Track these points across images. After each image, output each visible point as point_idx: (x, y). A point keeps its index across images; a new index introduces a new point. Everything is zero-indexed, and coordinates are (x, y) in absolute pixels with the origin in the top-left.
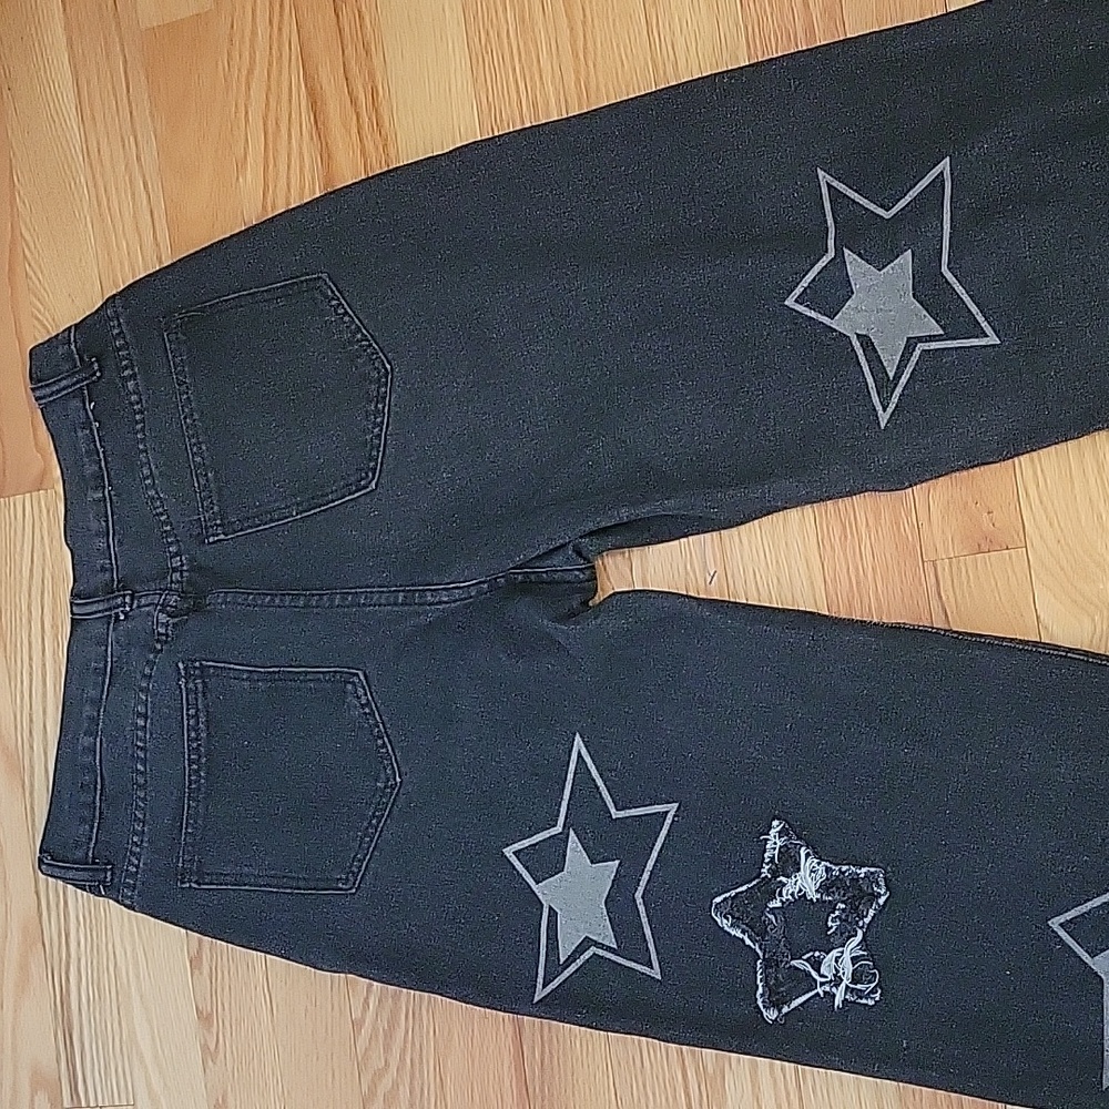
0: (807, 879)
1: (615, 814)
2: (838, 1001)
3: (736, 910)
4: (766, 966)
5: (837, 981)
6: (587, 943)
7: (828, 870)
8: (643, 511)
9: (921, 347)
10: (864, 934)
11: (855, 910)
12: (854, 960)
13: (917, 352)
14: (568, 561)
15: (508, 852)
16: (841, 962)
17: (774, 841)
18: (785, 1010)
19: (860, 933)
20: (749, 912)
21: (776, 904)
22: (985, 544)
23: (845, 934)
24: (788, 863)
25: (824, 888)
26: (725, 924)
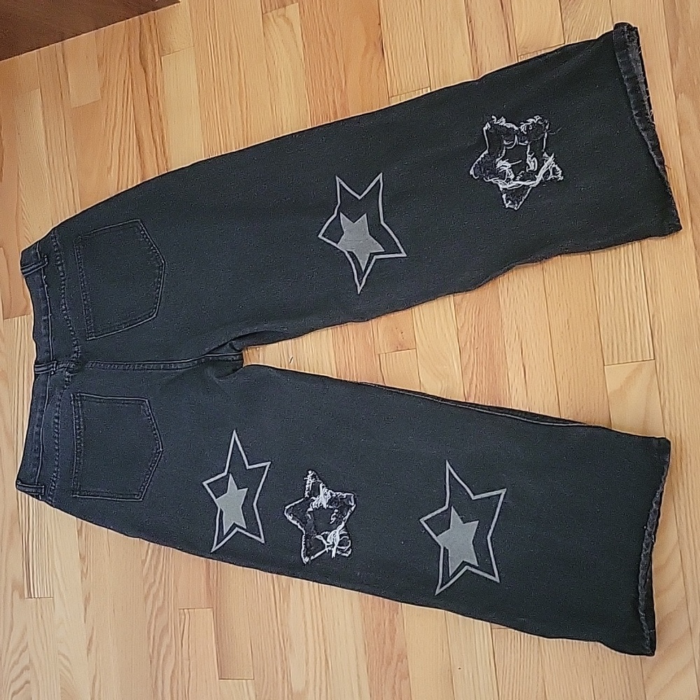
0: (322, 499)
1: (248, 467)
2: (333, 555)
3: (294, 511)
4: (306, 538)
5: (333, 545)
6: (235, 526)
7: (331, 494)
8: (255, 329)
9: (376, 257)
10: (345, 524)
11: (341, 513)
12: (341, 536)
13: (373, 261)
14: (228, 351)
15: (205, 483)
16: (335, 536)
17: (310, 481)
18: (312, 558)
19: (343, 524)
20: (299, 512)
21: (310, 509)
22: (400, 347)
23: (338, 523)
24: (315, 491)
25: (330, 502)
26: (290, 518)
